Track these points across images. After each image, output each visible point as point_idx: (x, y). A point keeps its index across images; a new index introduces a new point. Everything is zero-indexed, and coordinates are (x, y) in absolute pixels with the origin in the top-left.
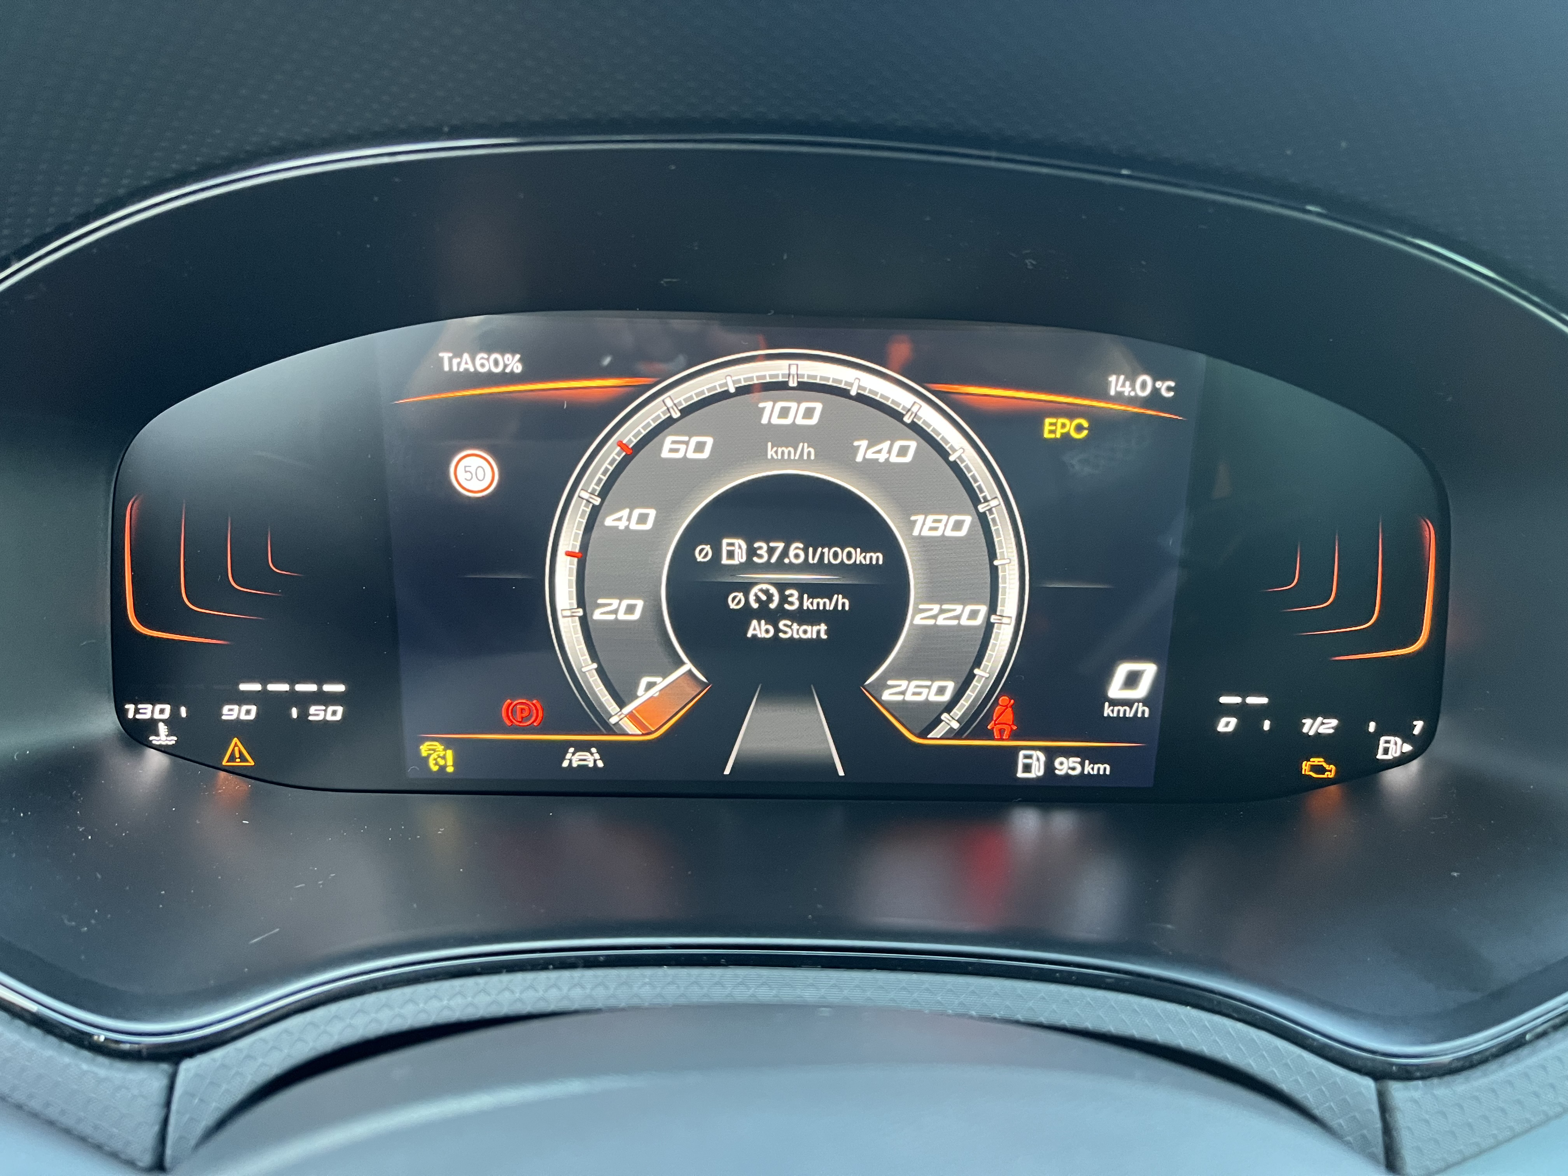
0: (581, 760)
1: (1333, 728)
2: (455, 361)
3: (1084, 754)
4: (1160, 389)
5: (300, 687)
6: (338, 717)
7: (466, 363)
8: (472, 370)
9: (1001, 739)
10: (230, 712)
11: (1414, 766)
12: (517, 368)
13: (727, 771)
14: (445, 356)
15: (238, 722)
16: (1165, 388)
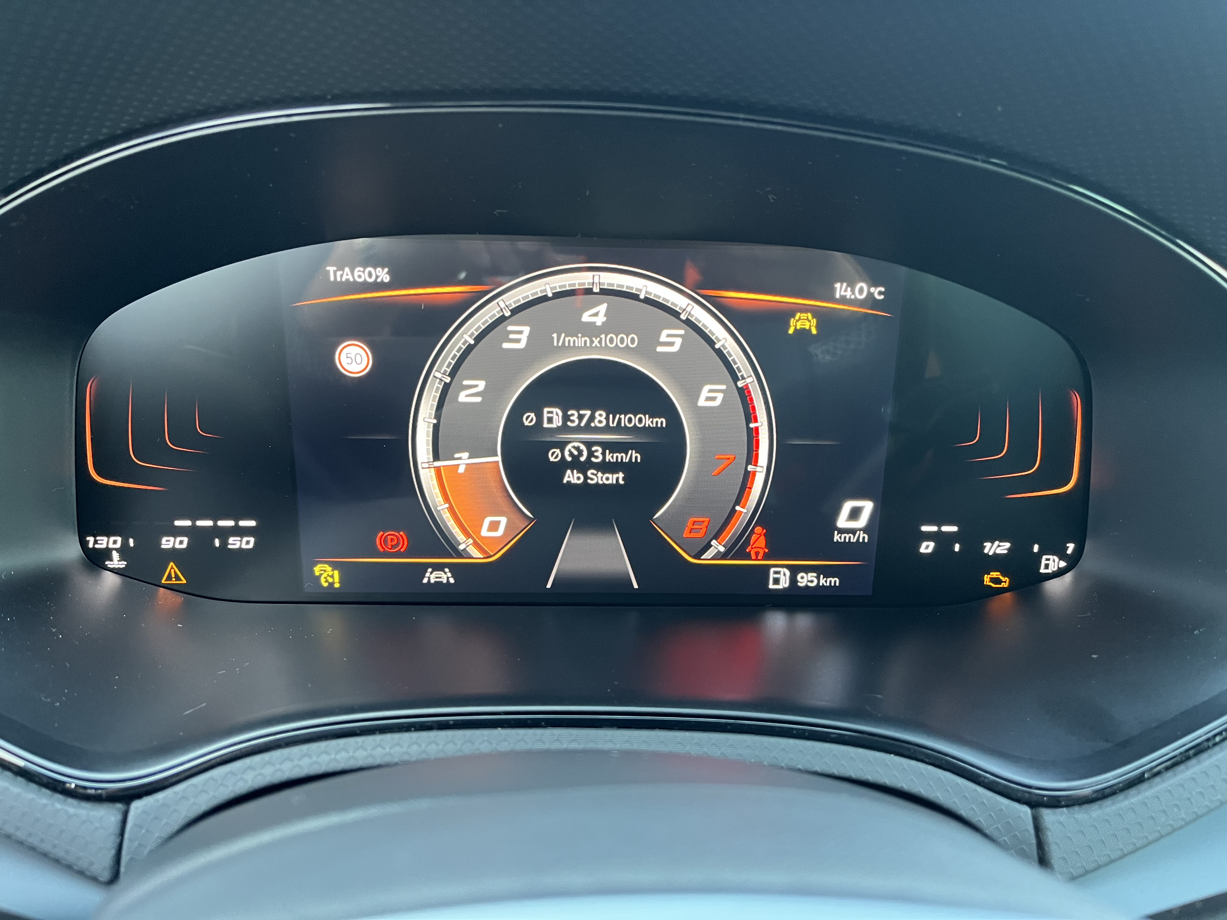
0: (437, 578)
1: (1006, 549)
2: (339, 273)
3: (820, 571)
4: (873, 293)
5: (221, 523)
6: (251, 546)
7: (347, 275)
8: (351, 280)
9: (757, 559)
10: (167, 543)
11: (1068, 577)
12: (386, 279)
13: (549, 586)
14: (331, 269)
15: (174, 549)
16: (878, 292)
